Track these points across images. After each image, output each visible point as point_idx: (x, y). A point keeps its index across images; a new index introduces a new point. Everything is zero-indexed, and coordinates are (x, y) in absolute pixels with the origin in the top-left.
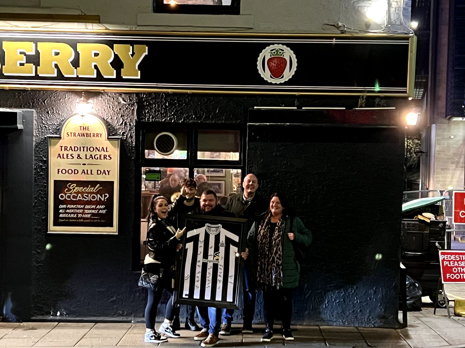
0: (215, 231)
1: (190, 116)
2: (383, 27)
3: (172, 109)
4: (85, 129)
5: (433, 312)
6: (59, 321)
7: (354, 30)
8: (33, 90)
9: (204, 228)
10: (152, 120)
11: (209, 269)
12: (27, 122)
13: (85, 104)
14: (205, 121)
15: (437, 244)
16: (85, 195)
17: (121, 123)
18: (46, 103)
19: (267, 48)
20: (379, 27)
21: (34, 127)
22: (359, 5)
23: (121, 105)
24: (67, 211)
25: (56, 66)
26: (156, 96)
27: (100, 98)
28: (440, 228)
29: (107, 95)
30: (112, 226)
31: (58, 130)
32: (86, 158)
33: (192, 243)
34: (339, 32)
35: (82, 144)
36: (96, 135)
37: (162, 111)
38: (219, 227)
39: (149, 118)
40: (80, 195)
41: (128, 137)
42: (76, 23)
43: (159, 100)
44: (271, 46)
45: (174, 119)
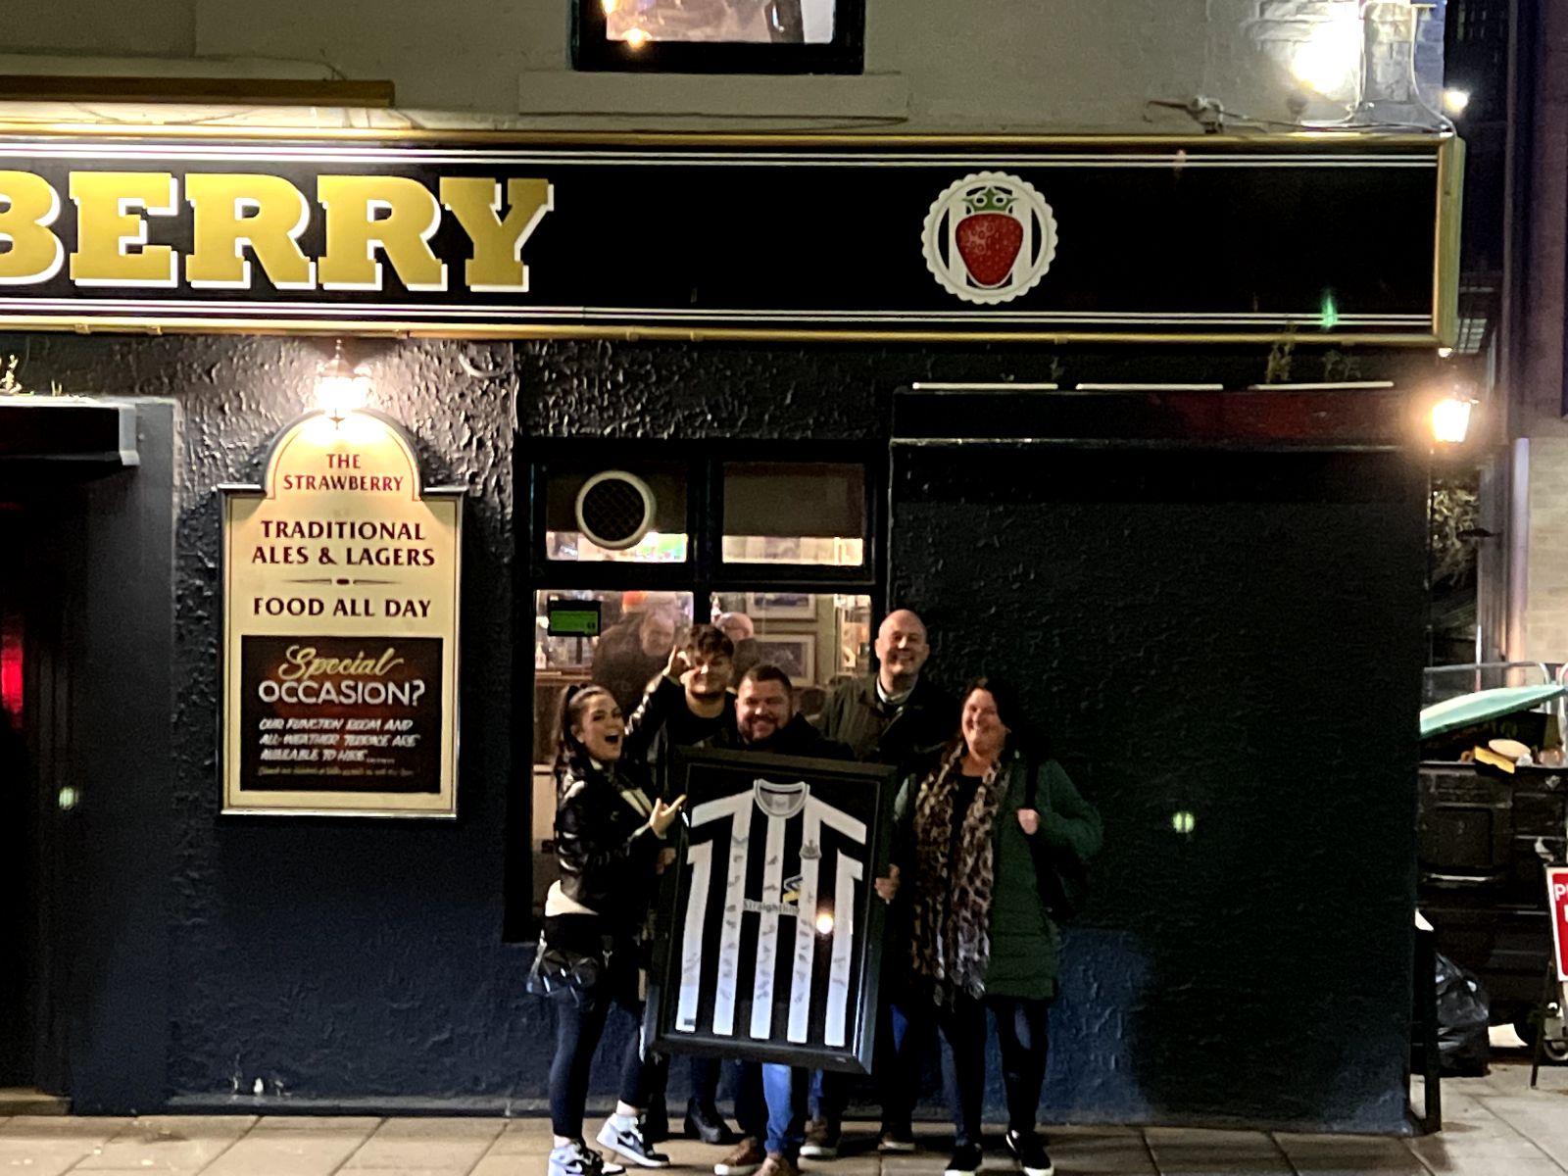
0: (787, 805)
1: (697, 415)
2: (1348, 108)
3: (636, 393)
4: (344, 464)
5: (1529, 1081)
6: (261, 1111)
7: (1249, 120)
8: (169, 335)
9: (750, 795)
10: (570, 432)
11: (765, 934)
12: (152, 439)
13: (343, 381)
14: (746, 432)
15: (1539, 847)
16: (348, 687)
17: (465, 440)
18: (217, 376)
19: (956, 184)
20: (1333, 108)
21: (176, 457)
22: (1266, 36)
23: (464, 382)
24: (288, 739)
25: (249, 254)
26: (581, 350)
27: (396, 360)
28: (1549, 791)
29: (419, 348)
30: (435, 788)
31: (255, 469)
32: (349, 561)
33: (708, 846)
34: (1201, 129)
35: (337, 513)
36: (381, 484)
37: (603, 400)
38: (800, 791)
39: (560, 423)
40: (328, 685)
41: (490, 489)
42: (314, 110)
43: (593, 362)
44: (970, 177)
45: (644, 426)
